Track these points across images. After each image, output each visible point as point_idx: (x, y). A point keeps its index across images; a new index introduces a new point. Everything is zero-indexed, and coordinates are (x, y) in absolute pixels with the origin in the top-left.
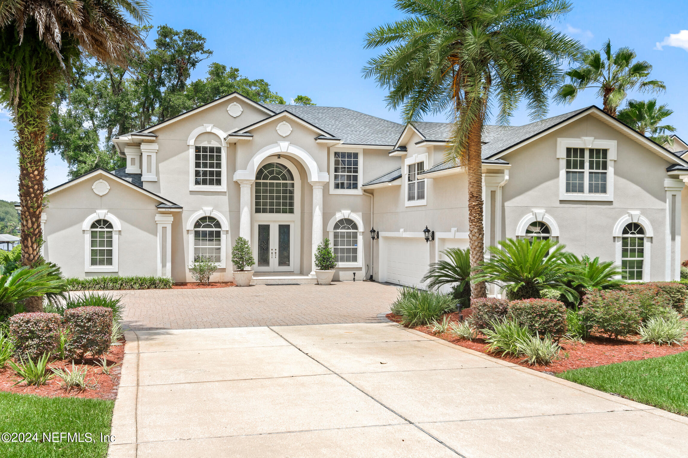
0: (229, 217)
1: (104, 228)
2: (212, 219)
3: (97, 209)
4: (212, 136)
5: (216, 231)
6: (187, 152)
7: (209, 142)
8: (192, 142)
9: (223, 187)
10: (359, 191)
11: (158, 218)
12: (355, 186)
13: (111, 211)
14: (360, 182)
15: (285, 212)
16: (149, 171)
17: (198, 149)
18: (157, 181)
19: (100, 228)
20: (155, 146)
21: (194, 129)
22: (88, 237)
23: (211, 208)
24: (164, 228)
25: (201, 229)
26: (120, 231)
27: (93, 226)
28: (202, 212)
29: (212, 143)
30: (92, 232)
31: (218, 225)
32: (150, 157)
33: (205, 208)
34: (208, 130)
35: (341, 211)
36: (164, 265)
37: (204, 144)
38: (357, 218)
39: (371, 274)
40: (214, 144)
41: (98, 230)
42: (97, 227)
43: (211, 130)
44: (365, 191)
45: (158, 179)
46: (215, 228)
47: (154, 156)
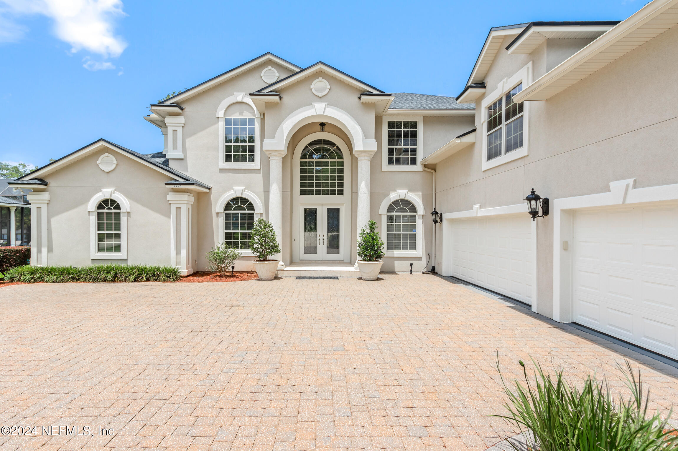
0: (263, 198)
1: (111, 209)
2: (244, 200)
3: (103, 187)
4: (244, 106)
5: (249, 214)
6: (216, 126)
7: (241, 113)
8: (221, 113)
9: (257, 164)
10: (418, 167)
11: (170, 197)
12: (414, 161)
13: (118, 189)
14: (420, 157)
15: (333, 193)
16: (175, 147)
17: (228, 122)
18: (183, 158)
19: (107, 209)
20: (181, 120)
21: (224, 99)
22: (93, 220)
23: (242, 188)
24: (178, 209)
25: (232, 212)
26: (129, 213)
27: (100, 207)
28: (233, 192)
29: (244, 114)
30: (98, 213)
31: (251, 207)
32: (175, 131)
33: (236, 188)
34: (239, 99)
35: (396, 191)
36: (178, 253)
37: (235, 116)
38: (416, 199)
39: (433, 265)
40: (247, 115)
41: (105, 211)
42: (104, 208)
43: (242, 99)
44: (425, 166)
45: (185, 156)
46: (248, 210)
47: (180, 130)
